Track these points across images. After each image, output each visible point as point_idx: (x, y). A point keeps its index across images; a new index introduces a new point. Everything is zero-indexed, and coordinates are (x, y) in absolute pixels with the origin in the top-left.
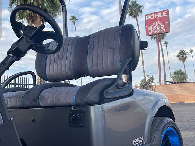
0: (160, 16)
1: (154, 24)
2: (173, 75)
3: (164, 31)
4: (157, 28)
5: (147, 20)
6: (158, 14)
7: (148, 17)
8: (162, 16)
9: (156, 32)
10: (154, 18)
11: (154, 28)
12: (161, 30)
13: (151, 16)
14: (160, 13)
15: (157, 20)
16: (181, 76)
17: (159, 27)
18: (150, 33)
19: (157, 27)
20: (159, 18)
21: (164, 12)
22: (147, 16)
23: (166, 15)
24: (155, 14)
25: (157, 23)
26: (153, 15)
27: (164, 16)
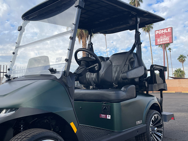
0: (166, 32)
1: (161, 37)
2: (174, 73)
5: (156, 34)
8: (167, 32)
15: (163, 34)
16: (180, 73)
26: (161, 31)
27: (169, 31)
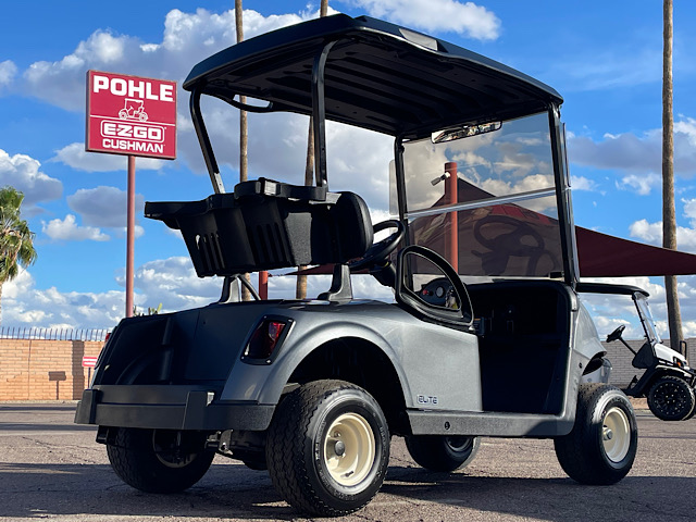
1: (123, 116)
3: (161, 151)
4: (136, 135)
6: (142, 84)
7: (101, 83)
9: (130, 145)
10: (127, 96)
11: (125, 130)
12: (150, 145)
13: (114, 81)
14: (149, 85)
17: (142, 133)
18: (107, 143)
19: (136, 129)
20: (145, 99)
21: (163, 87)
22: (97, 79)
23: (171, 100)
24: (131, 83)
25: (137, 116)
26: (123, 82)
